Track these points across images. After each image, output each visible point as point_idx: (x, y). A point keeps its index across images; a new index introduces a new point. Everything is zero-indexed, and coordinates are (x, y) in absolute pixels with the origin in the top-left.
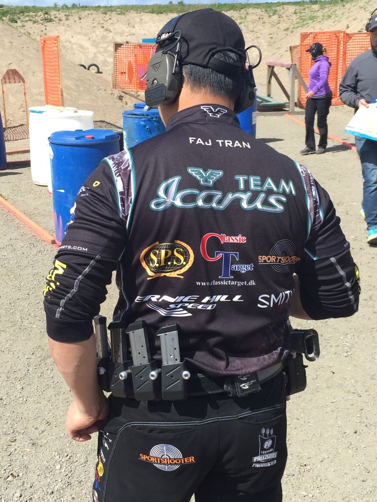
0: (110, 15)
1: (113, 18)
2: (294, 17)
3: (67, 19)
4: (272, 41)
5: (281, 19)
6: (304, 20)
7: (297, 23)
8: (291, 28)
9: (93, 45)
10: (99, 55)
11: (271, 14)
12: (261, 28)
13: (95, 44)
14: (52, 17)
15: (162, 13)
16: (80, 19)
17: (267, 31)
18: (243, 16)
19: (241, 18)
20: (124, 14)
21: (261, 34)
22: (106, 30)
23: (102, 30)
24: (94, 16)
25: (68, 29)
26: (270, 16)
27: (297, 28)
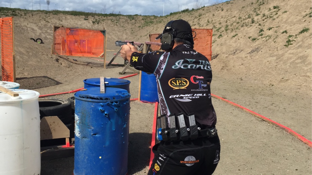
0: (49, 14)
1: (51, 16)
2: (143, 21)
3: (25, 15)
4: (133, 32)
5: (136, 22)
6: (147, 23)
7: (144, 24)
8: (141, 26)
9: (39, 29)
10: (42, 34)
11: (131, 19)
12: (127, 25)
13: (40, 28)
14: (17, 13)
15: (77, 15)
16: (32, 15)
17: (130, 27)
18: (118, 19)
19: (117, 20)
20: (57, 14)
21: (127, 28)
22: (47, 22)
23: (44, 21)
24: (40, 14)
25: (25, 20)
26: (131, 20)
27: (144, 26)
